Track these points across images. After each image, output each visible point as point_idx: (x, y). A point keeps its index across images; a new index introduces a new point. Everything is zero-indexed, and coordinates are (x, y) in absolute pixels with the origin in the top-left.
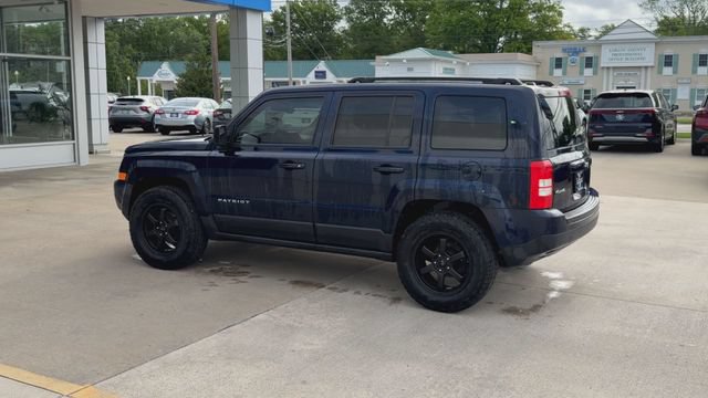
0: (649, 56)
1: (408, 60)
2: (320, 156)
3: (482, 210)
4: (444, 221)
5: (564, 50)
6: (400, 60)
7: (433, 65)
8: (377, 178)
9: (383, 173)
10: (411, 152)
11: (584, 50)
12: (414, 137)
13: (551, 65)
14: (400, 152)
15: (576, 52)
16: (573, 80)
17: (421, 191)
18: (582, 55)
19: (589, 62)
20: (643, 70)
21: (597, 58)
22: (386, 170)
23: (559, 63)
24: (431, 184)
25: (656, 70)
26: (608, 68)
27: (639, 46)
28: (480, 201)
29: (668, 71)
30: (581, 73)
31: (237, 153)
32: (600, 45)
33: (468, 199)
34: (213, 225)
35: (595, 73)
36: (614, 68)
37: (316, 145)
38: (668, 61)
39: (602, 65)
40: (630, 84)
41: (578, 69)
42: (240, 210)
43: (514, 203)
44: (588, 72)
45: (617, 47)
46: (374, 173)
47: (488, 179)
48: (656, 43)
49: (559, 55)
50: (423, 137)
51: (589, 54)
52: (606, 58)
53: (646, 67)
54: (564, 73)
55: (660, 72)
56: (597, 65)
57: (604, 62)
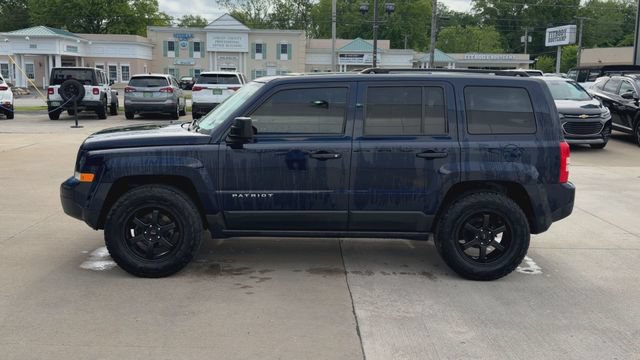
0: (244, 44)
1: (32, 37)
2: (356, 145)
3: (526, 187)
4: (490, 199)
5: (175, 36)
6: (23, 37)
7: (57, 42)
8: (420, 163)
9: (428, 158)
10: (449, 138)
11: (192, 37)
12: (450, 125)
13: (165, 48)
14: (438, 138)
15: (185, 38)
16: (185, 61)
17: (467, 173)
18: (191, 40)
19: (197, 47)
20: (241, 56)
21: (204, 43)
22: (430, 156)
23: (171, 46)
24: (476, 167)
25: (250, 55)
26: (213, 52)
27: (237, 35)
28: (523, 178)
29: (259, 56)
30: (191, 56)
31: (245, 146)
32: (205, 33)
33: (513, 178)
34: (221, 222)
35: (203, 56)
36: (218, 52)
37: (348, 133)
38: (259, 48)
39: (208, 49)
40: (232, 66)
41: (188, 52)
42: (260, 203)
43: (548, 178)
44: (197, 55)
45: (220, 35)
46: (417, 159)
47: (527, 161)
48: (249, 34)
49: (171, 39)
50: (460, 126)
51: (197, 40)
52: (211, 44)
53: (243, 53)
54: (177, 55)
55: (253, 57)
56: (204, 49)
57: (210, 47)
